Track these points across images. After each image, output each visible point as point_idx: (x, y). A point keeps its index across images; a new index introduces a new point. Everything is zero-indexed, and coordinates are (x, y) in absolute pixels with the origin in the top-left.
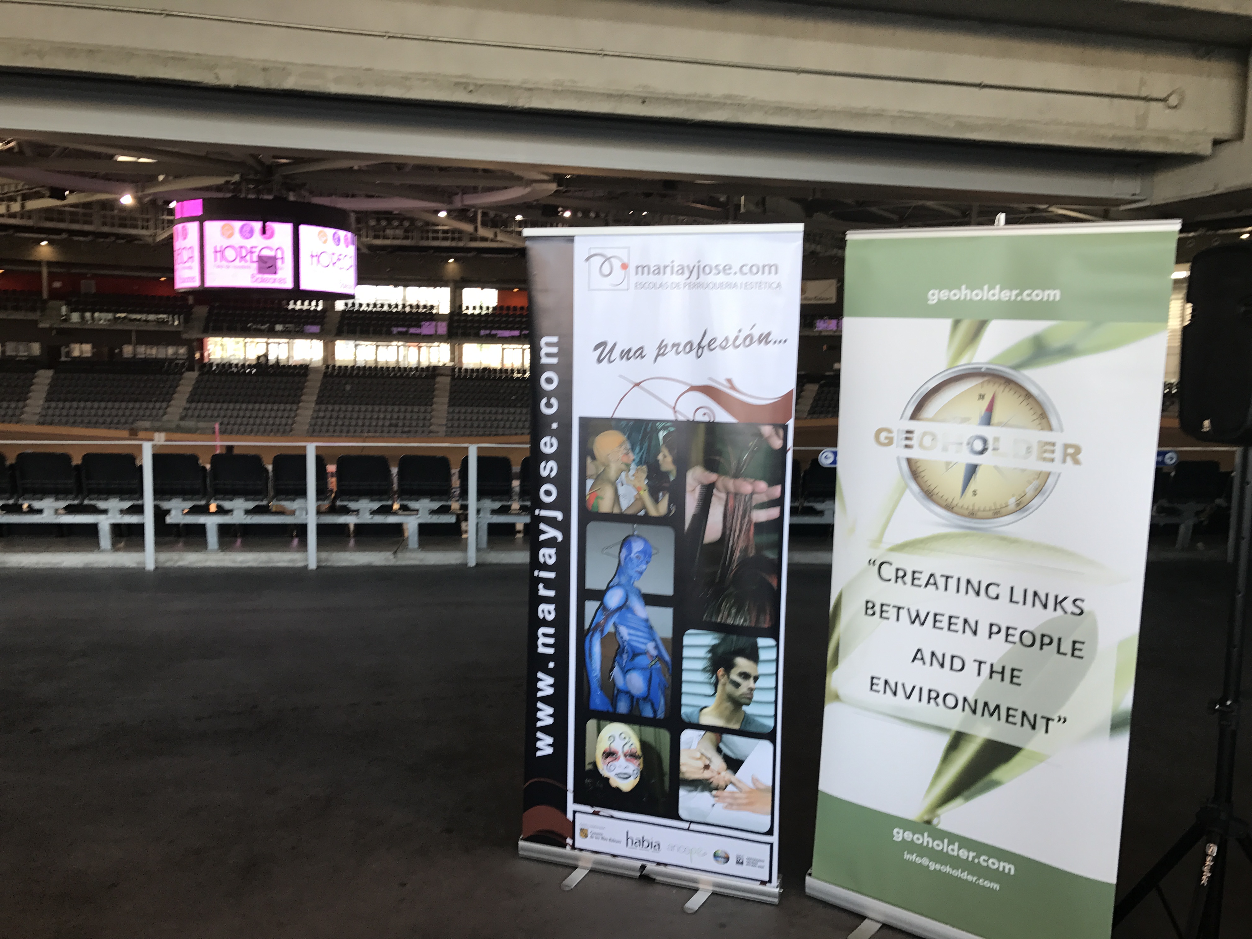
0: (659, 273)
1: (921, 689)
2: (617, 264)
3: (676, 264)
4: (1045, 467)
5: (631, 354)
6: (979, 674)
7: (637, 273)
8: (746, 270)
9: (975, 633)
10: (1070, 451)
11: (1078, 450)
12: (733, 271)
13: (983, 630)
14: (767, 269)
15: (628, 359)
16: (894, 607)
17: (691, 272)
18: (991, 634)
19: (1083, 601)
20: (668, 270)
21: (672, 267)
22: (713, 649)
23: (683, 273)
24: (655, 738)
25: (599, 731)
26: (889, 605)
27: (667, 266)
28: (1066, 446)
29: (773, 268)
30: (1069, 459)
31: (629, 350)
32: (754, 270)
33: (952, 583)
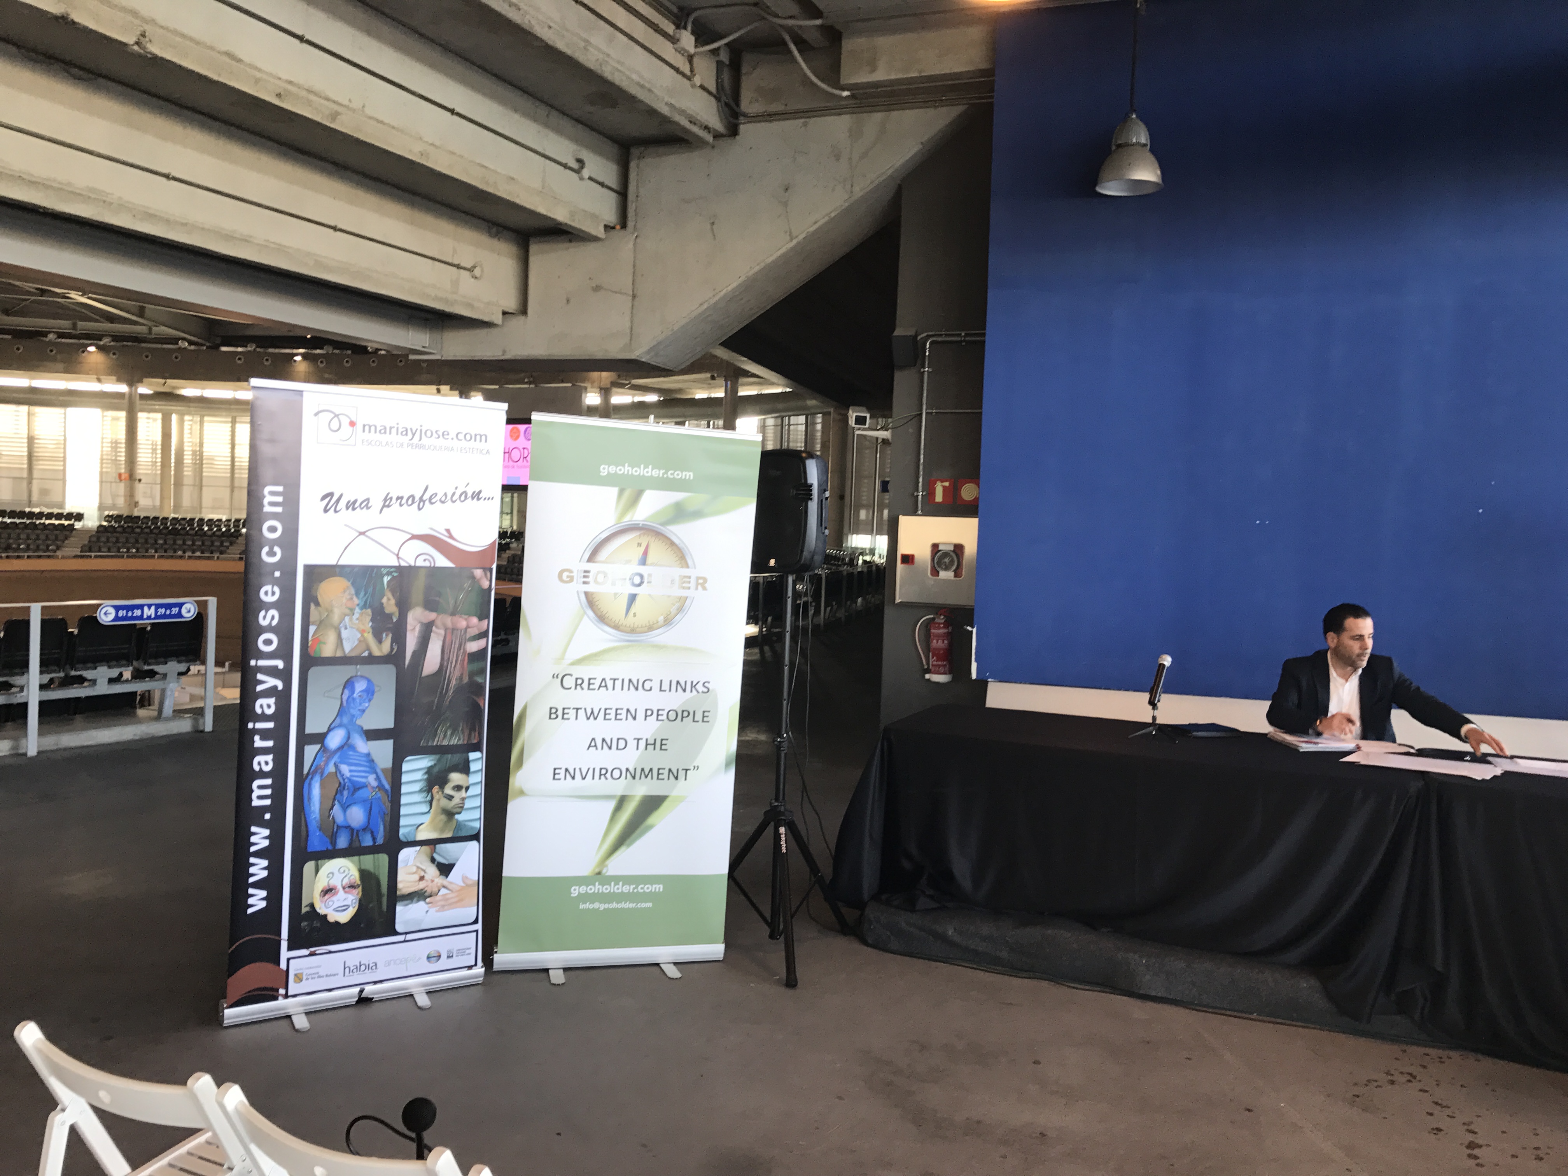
0: (385, 433)
1: (594, 769)
2: (345, 422)
3: (400, 427)
4: (684, 593)
5: (357, 505)
6: (637, 749)
7: (364, 431)
8: (461, 436)
9: (634, 718)
10: (701, 581)
11: (705, 580)
12: (450, 437)
13: (641, 715)
14: (478, 437)
15: (354, 509)
16: (574, 709)
17: (414, 435)
18: (646, 716)
19: (709, 682)
20: (394, 431)
21: (397, 428)
22: (429, 771)
23: (406, 434)
24: (374, 865)
25: (317, 871)
26: (569, 708)
27: (394, 427)
28: (698, 578)
29: (483, 438)
30: (699, 587)
31: (356, 501)
32: (468, 437)
33: (618, 684)
